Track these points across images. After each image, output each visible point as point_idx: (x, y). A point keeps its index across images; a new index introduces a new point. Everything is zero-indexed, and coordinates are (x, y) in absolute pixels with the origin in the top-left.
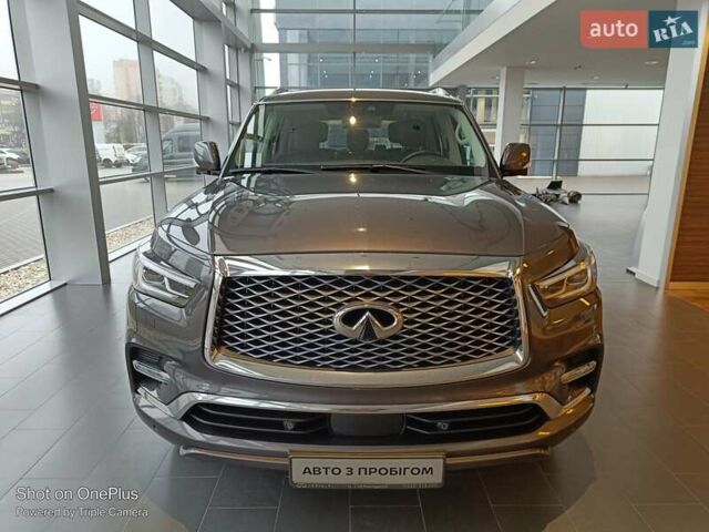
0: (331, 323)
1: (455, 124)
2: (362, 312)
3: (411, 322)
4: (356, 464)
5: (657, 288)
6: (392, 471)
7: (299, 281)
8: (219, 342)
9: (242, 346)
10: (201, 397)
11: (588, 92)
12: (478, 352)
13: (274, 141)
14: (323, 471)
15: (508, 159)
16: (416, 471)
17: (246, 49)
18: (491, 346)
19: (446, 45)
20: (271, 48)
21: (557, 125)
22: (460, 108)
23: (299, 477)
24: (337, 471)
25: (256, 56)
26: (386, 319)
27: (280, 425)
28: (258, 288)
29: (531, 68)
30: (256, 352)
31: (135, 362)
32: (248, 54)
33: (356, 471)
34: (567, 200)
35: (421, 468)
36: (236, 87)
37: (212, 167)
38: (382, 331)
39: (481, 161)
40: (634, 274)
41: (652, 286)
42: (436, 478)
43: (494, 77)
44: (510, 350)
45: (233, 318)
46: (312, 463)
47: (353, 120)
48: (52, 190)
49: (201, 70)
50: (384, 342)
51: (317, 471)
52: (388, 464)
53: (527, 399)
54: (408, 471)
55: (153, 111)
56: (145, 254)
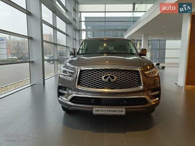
0: (102, 79)
1: (129, 44)
2: (108, 76)
3: (118, 79)
4: (107, 109)
5: (183, 87)
6: (114, 111)
7: (95, 70)
8: (78, 84)
9: (84, 84)
10: (74, 95)
11: (166, 41)
12: (132, 86)
13: (87, 50)
14: (100, 111)
15: (141, 52)
16: (119, 111)
17: (78, 31)
18: (135, 85)
19: (128, 29)
20: (84, 30)
21: (158, 49)
22: (130, 41)
23: (95, 112)
24: (103, 111)
25: (80, 32)
26: (113, 78)
27: (91, 101)
28: (87, 72)
29: (150, 34)
30: (86, 85)
31: (59, 90)
32: (78, 32)
33: (107, 111)
34: (161, 68)
35: (120, 111)
36: (75, 39)
37: (74, 54)
38: (112, 80)
39: (135, 52)
40: (177, 84)
41: (181, 87)
42: (124, 113)
43: (141, 37)
44: (139, 86)
45: (81, 81)
46: (97, 109)
47: (105, 45)
48: (33, 62)
49: (67, 35)
50: (112, 83)
51: (98, 111)
52: (114, 109)
53: (143, 97)
54: (118, 111)
55: (56, 44)
56: (63, 67)
